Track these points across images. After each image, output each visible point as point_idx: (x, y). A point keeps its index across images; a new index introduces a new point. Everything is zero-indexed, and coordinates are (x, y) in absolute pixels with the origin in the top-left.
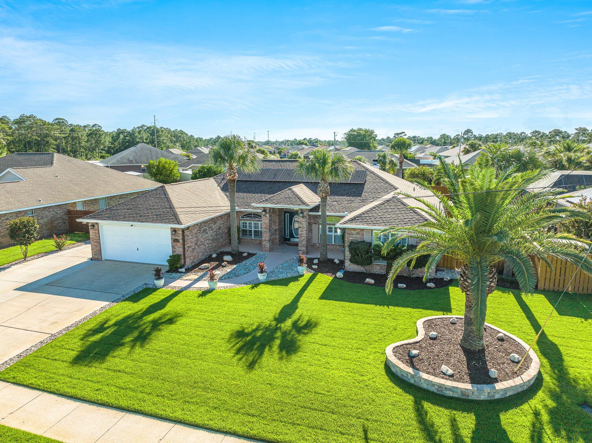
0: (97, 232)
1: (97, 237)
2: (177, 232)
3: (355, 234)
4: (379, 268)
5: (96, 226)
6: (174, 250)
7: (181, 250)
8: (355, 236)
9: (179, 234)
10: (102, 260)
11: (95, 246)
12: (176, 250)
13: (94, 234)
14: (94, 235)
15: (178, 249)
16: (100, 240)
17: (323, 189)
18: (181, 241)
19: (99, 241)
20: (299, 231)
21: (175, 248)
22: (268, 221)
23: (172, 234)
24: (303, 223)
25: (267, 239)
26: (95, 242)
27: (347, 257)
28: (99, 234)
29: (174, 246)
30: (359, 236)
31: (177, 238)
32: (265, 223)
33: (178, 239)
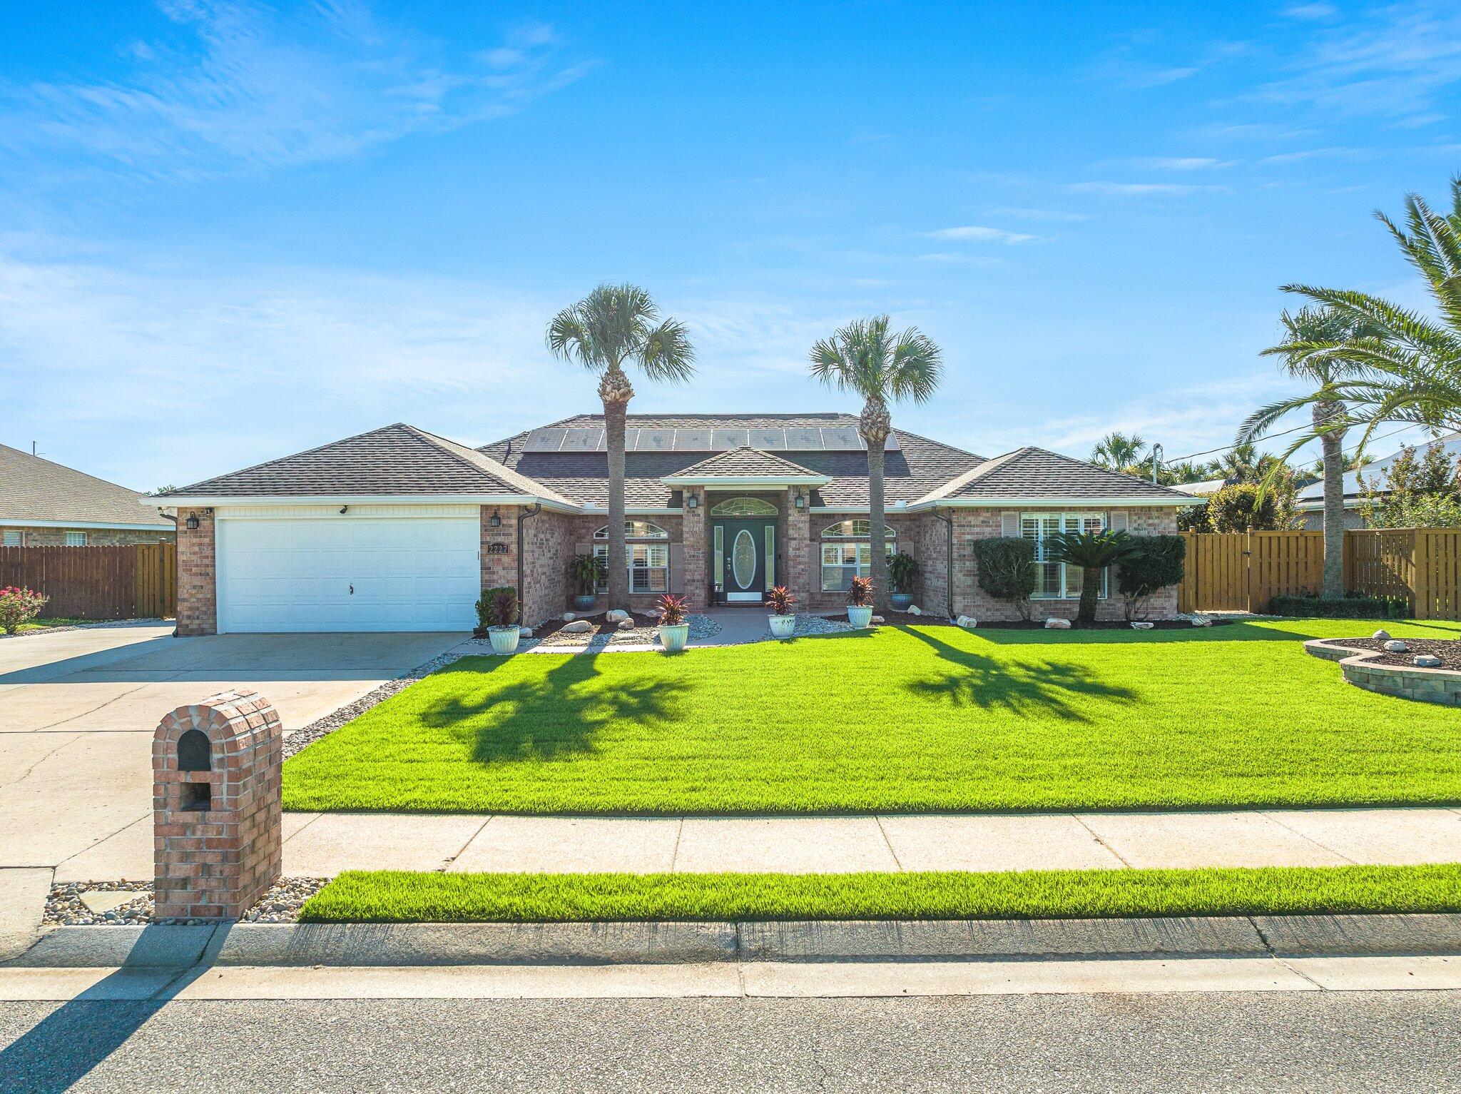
0: (207, 540)
1: (207, 557)
2: (504, 522)
3: (977, 526)
4: (1041, 609)
5: (205, 523)
6: (487, 577)
7: (513, 575)
8: (977, 530)
9: (511, 526)
10: (214, 633)
11: (195, 587)
12: (495, 577)
13: (196, 549)
14: (195, 553)
15: (502, 573)
16: (214, 566)
17: (880, 419)
18: (514, 548)
19: (210, 570)
20: (791, 549)
21: (494, 573)
22: (701, 526)
23: (485, 529)
24: (801, 525)
25: (698, 577)
26: (196, 574)
27: (958, 587)
28: (214, 549)
29: (490, 564)
30: (987, 530)
31: (500, 539)
32: (693, 533)
33: (506, 542)
